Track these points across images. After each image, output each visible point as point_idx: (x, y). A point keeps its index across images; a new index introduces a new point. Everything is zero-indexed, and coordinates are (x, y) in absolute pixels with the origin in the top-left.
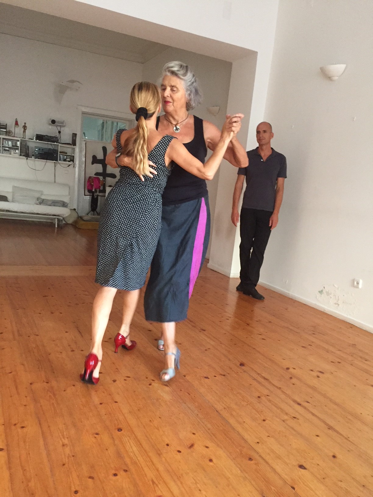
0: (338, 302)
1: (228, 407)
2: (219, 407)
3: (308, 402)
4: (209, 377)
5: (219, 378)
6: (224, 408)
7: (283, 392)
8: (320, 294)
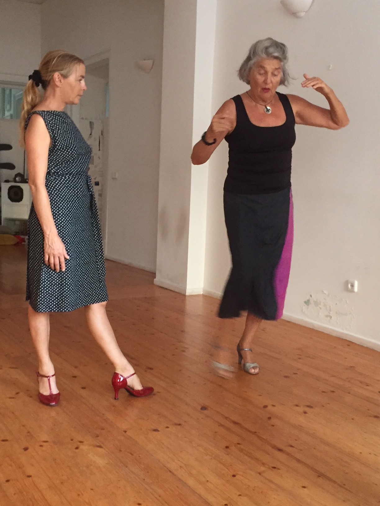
0: (329, 313)
1: (185, 465)
2: (173, 466)
3: (292, 446)
4: (159, 429)
5: (173, 429)
6: (180, 466)
7: (259, 437)
8: (306, 306)
